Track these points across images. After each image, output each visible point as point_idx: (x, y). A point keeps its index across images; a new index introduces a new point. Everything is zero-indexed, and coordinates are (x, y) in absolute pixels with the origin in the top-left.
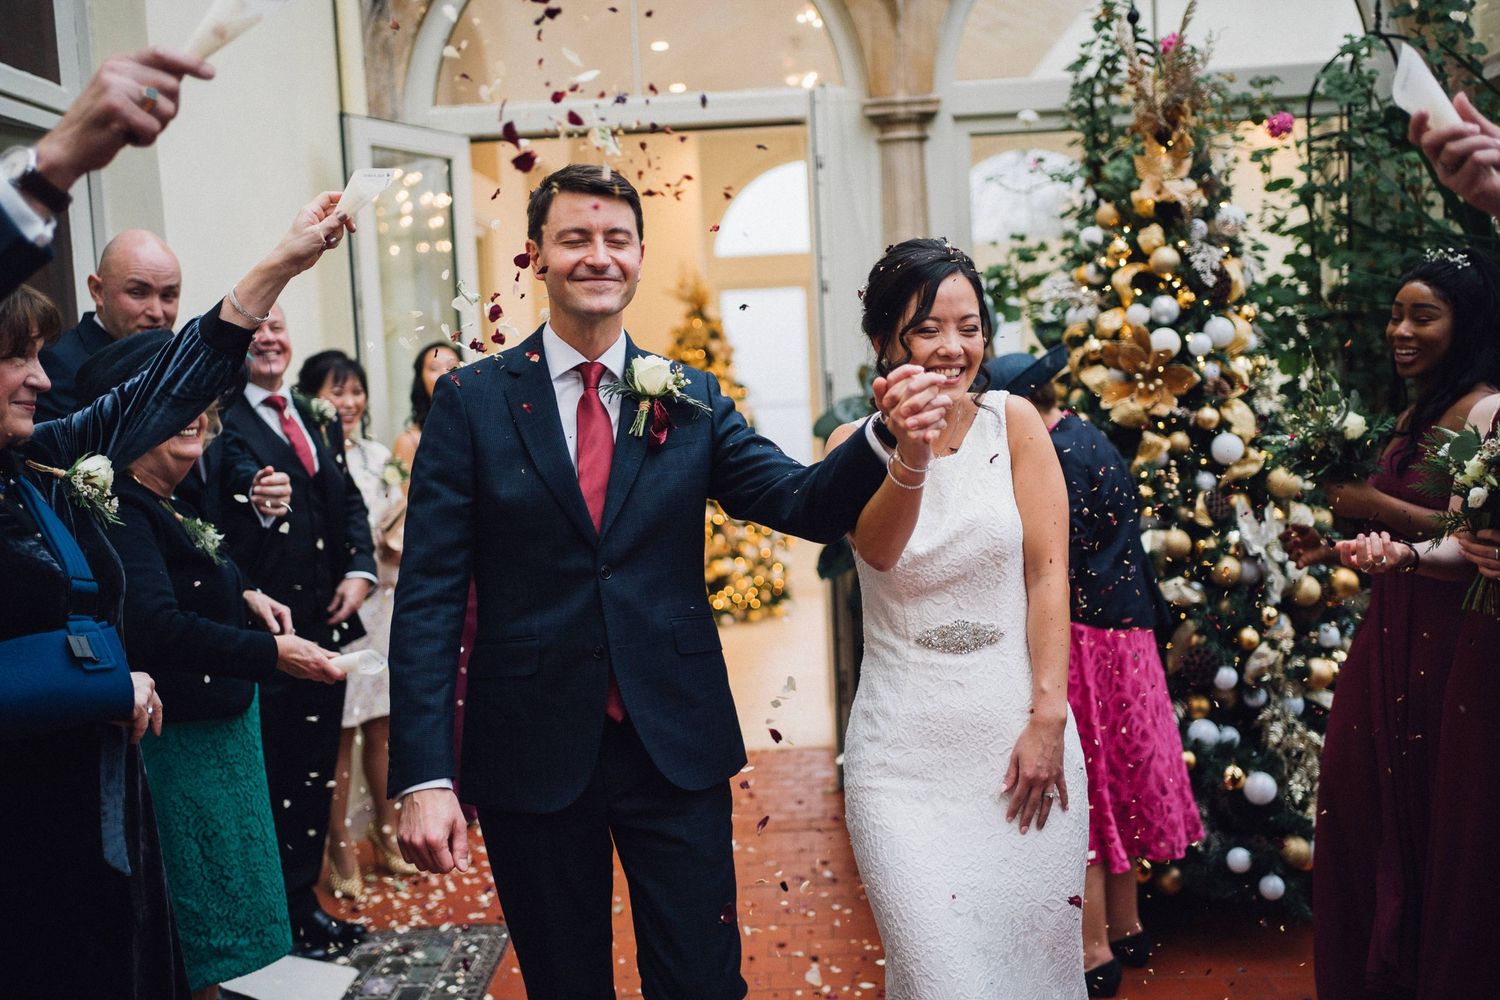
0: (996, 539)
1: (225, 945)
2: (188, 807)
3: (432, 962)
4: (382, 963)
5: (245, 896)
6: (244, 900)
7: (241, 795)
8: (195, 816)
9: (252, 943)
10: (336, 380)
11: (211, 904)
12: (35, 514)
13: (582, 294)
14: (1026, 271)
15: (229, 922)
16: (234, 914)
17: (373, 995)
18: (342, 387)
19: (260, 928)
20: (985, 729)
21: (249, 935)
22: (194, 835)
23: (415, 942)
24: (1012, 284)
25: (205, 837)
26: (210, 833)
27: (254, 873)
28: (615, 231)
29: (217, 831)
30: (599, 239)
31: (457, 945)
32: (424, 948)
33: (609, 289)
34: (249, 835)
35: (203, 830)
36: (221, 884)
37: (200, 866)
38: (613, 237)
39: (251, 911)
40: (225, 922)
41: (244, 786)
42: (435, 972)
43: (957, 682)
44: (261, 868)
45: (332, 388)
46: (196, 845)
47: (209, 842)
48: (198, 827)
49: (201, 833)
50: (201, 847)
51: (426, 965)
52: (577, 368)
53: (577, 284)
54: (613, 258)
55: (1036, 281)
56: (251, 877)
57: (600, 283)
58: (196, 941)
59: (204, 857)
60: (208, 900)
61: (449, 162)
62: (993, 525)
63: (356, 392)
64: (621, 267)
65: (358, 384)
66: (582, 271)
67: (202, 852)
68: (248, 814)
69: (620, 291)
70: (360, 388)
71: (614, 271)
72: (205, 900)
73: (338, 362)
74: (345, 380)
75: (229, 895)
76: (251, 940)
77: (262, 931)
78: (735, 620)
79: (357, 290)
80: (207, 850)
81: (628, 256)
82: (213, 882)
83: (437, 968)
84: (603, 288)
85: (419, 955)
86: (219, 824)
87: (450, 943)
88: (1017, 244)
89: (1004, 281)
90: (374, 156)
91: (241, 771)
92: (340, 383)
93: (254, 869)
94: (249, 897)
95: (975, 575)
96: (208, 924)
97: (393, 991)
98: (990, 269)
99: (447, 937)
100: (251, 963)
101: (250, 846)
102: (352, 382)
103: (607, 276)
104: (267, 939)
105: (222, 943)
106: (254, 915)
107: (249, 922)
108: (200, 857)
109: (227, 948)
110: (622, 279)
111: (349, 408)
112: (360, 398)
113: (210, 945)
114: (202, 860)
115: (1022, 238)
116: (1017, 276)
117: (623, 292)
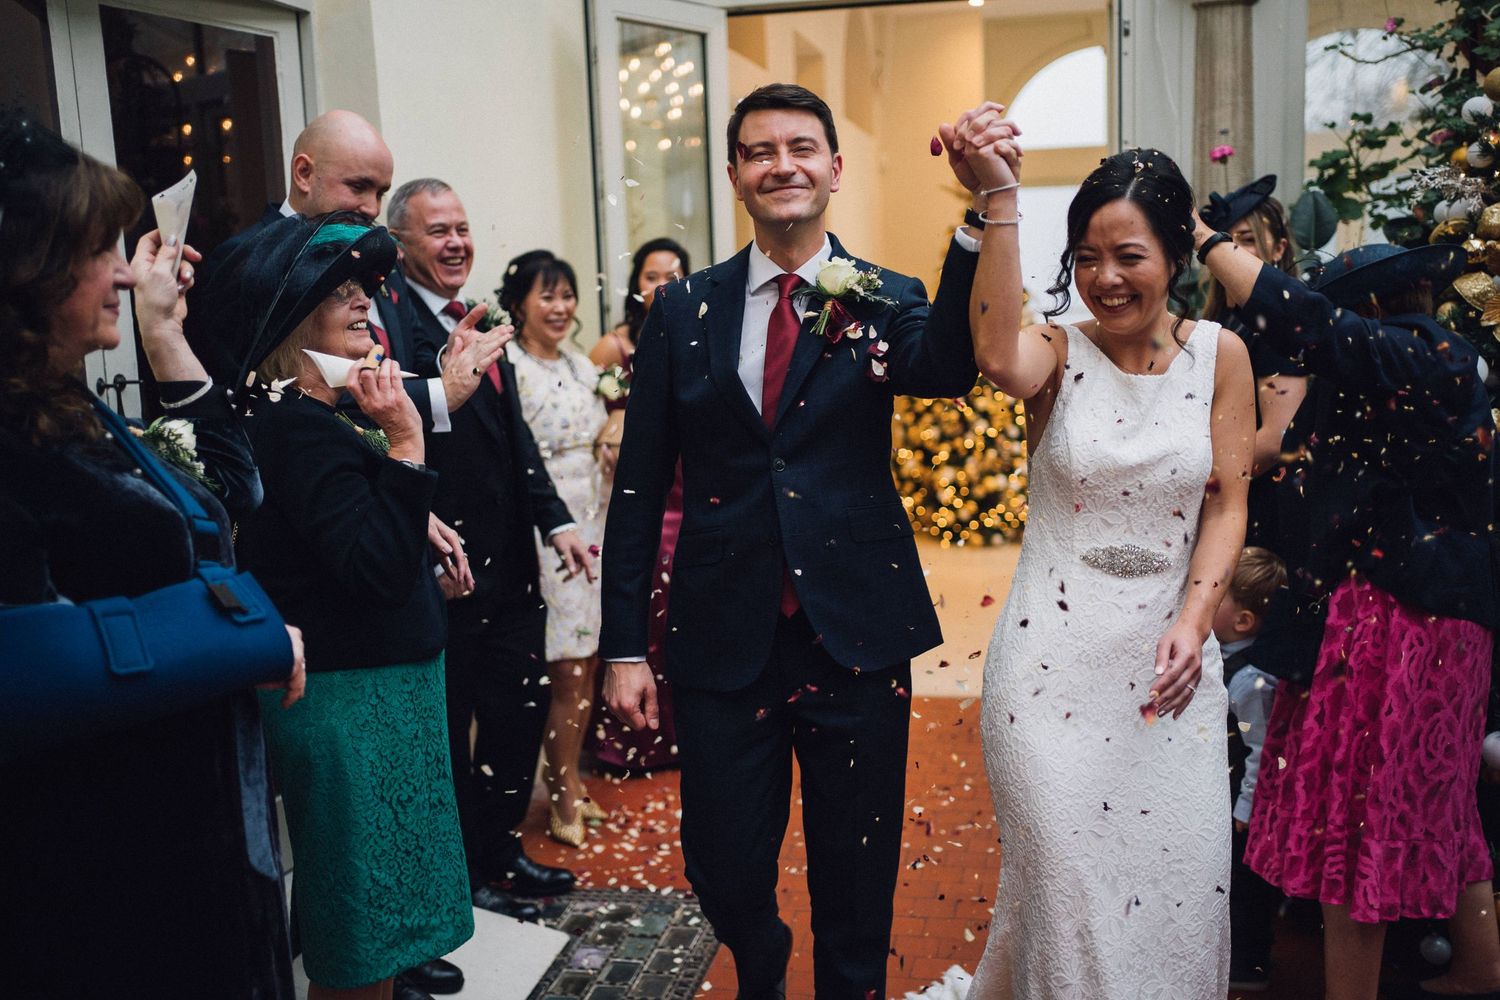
0: (1185, 470)
1: (419, 926)
2: (384, 768)
3: (648, 933)
4: (596, 928)
5: (434, 870)
6: (434, 873)
7: (433, 754)
8: (390, 777)
9: (442, 922)
10: (546, 283)
11: (405, 879)
12: (131, 449)
13: (771, 204)
14: (1369, 158)
15: (422, 899)
16: (427, 890)
17: (582, 968)
18: (552, 291)
19: (450, 906)
20: (1136, 655)
21: (440, 914)
22: (388, 799)
23: (634, 906)
24: (1352, 174)
25: (399, 802)
26: (404, 798)
27: (443, 842)
28: (799, 140)
29: (413, 795)
30: (783, 150)
31: (678, 914)
32: (642, 915)
33: (797, 196)
34: (440, 801)
35: (398, 793)
36: (416, 855)
37: (394, 834)
38: (798, 146)
39: (441, 885)
40: (419, 899)
41: (437, 743)
42: (652, 946)
43: (1117, 605)
44: (451, 838)
45: (542, 292)
46: (390, 811)
47: (403, 807)
48: (392, 790)
49: (395, 797)
50: (396, 813)
51: (643, 936)
52: (775, 280)
53: (767, 196)
54: (799, 167)
55: (1382, 170)
56: (440, 848)
57: (787, 191)
58: (389, 920)
59: (398, 824)
60: (402, 873)
61: (703, 37)
62: (1187, 456)
63: (566, 297)
64: (808, 174)
65: (568, 287)
66: (769, 183)
67: (396, 818)
68: (438, 777)
69: (809, 198)
70: (570, 293)
71: (800, 179)
72: (399, 873)
73: (545, 263)
74: (555, 284)
75: (423, 869)
76: (441, 918)
77: (454, 908)
78: (1005, 538)
79: (599, 180)
80: (401, 817)
81: (818, 164)
82: (408, 853)
83: (655, 940)
84: (790, 196)
85: (636, 923)
86: (415, 787)
87: (671, 911)
88: (1360, 126)
89: (1342, 171)
90: (622, 30)
91: (434, 726)
92: (550, 287)
93: (444, 839)
94: (438, 870)
95: (1155, 501)
96: (401, 901)
97: (603, 966)
98: (1325, 155)
99: (669, 903)
100: (443, 945)
101: (440, 812)
102: (562, 286)
103: (792, 184)
104: (458, 918)
105: (416, 922)
106: (444, 890)
107: (438, 898)
108: (394, 823)
109: (420, 927)
110: (810, 186)
111: (559, 314)
112: (571, 303)
113: (402, 925)
114: (396, 827)
115: (1368, 119)
116: (1358, 164)
117: (812, 199)
